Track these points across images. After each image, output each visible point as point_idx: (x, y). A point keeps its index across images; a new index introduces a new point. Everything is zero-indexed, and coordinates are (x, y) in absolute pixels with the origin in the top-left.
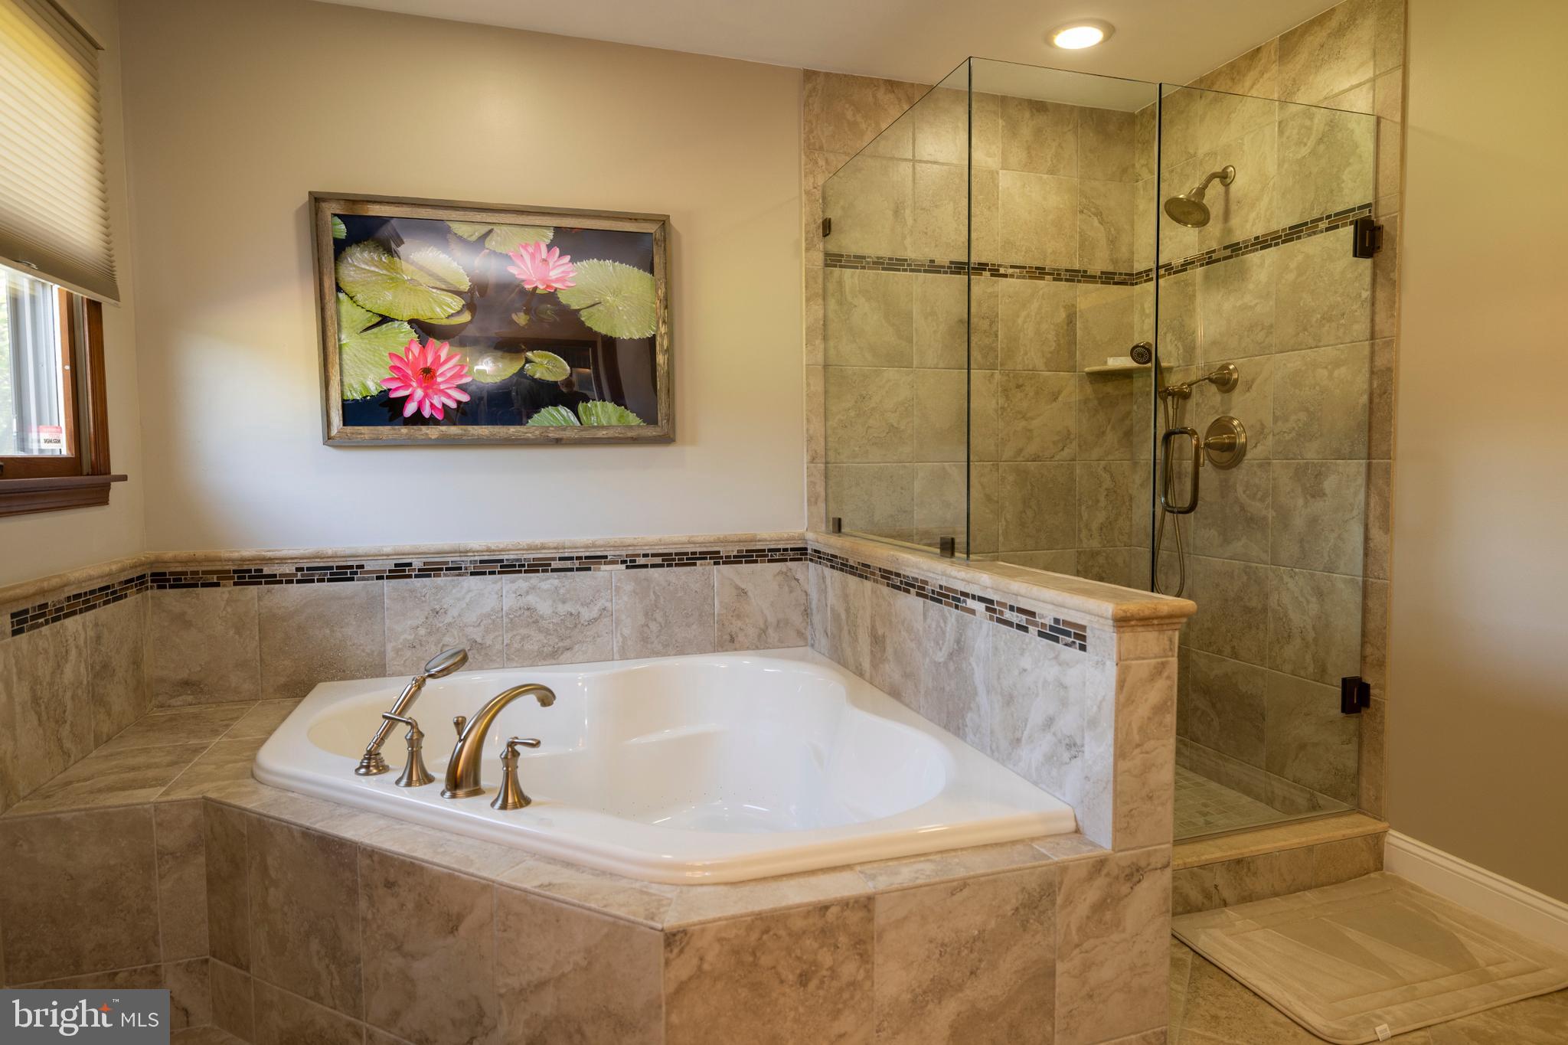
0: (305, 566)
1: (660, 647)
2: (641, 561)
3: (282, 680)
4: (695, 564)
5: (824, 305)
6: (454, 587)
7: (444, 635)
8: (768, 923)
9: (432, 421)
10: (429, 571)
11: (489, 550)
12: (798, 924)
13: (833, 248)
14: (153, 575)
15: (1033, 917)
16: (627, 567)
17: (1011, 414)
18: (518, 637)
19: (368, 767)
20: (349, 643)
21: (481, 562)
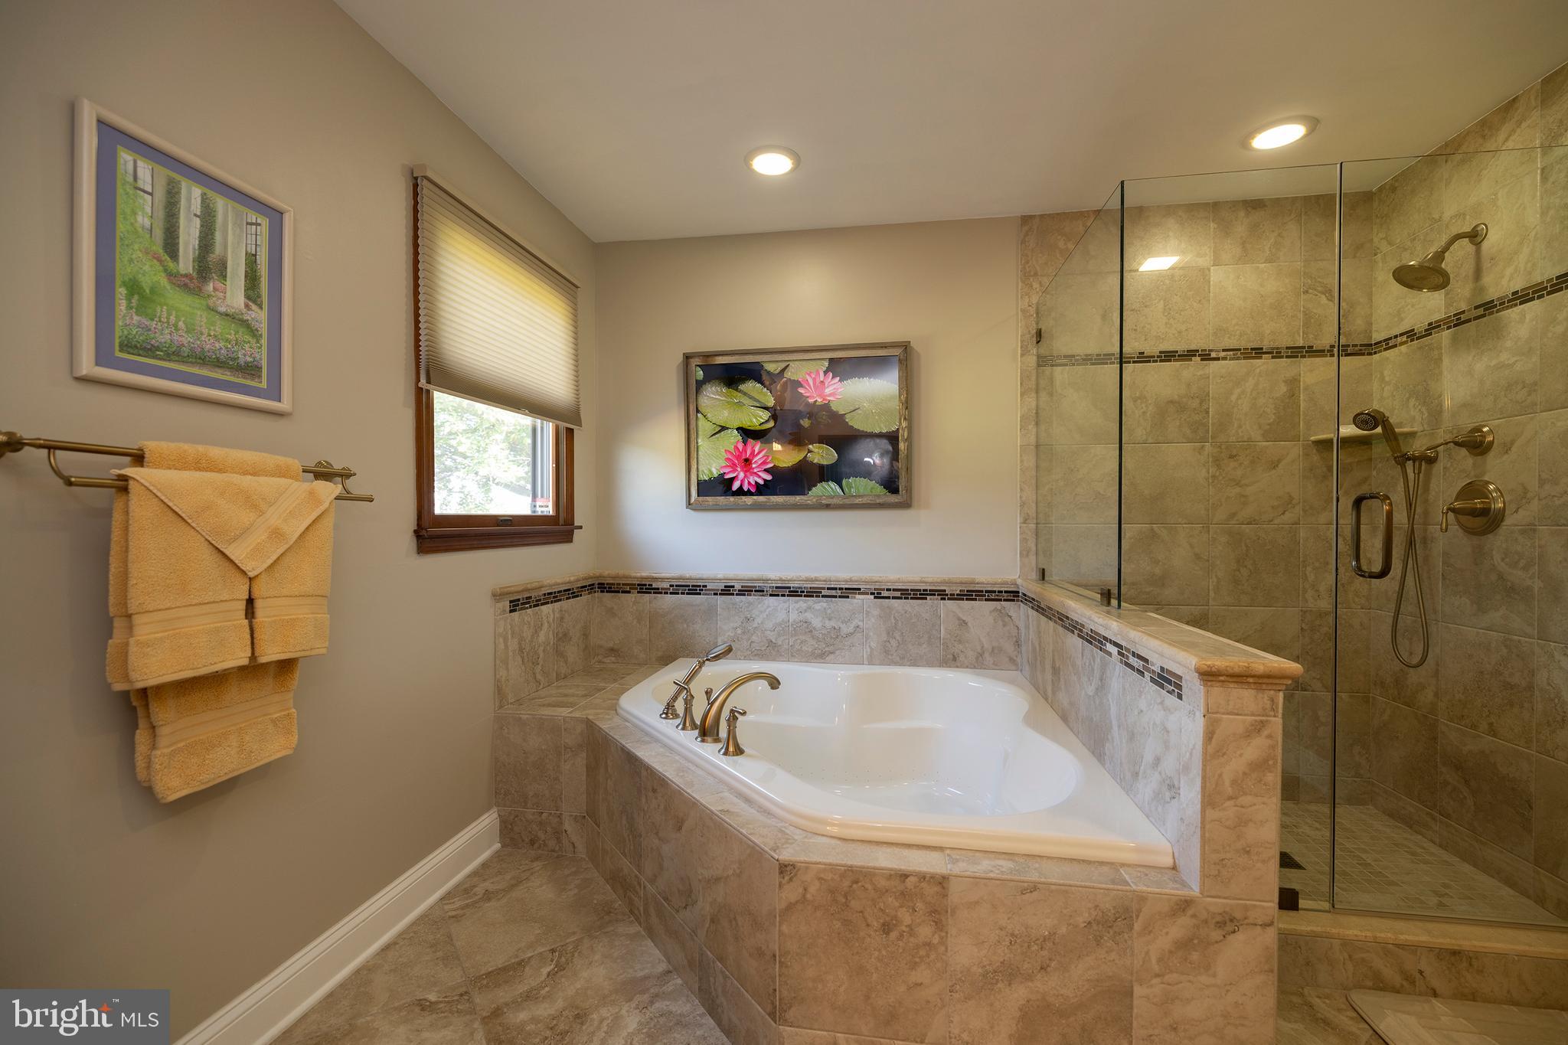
0: (675, 584)
1: (898, 659)
2: (885, 594)
3: (660, 654)
4: (926, 599)
5: (1037, 397)
6: (759, 603)
7: (752, 635)
8: (857, 876)
9: (749, 493)
10: (745, 591)
11: (781, 580)
12: (883, 883)
13: (1042, 351)
14: (599, 584)
15: (1108, 935)
16: (875, 598)
17: (1223, 482)
18: (799, 641)
19: (666, 714)
20: (697, 634)
21: (777, 587)
